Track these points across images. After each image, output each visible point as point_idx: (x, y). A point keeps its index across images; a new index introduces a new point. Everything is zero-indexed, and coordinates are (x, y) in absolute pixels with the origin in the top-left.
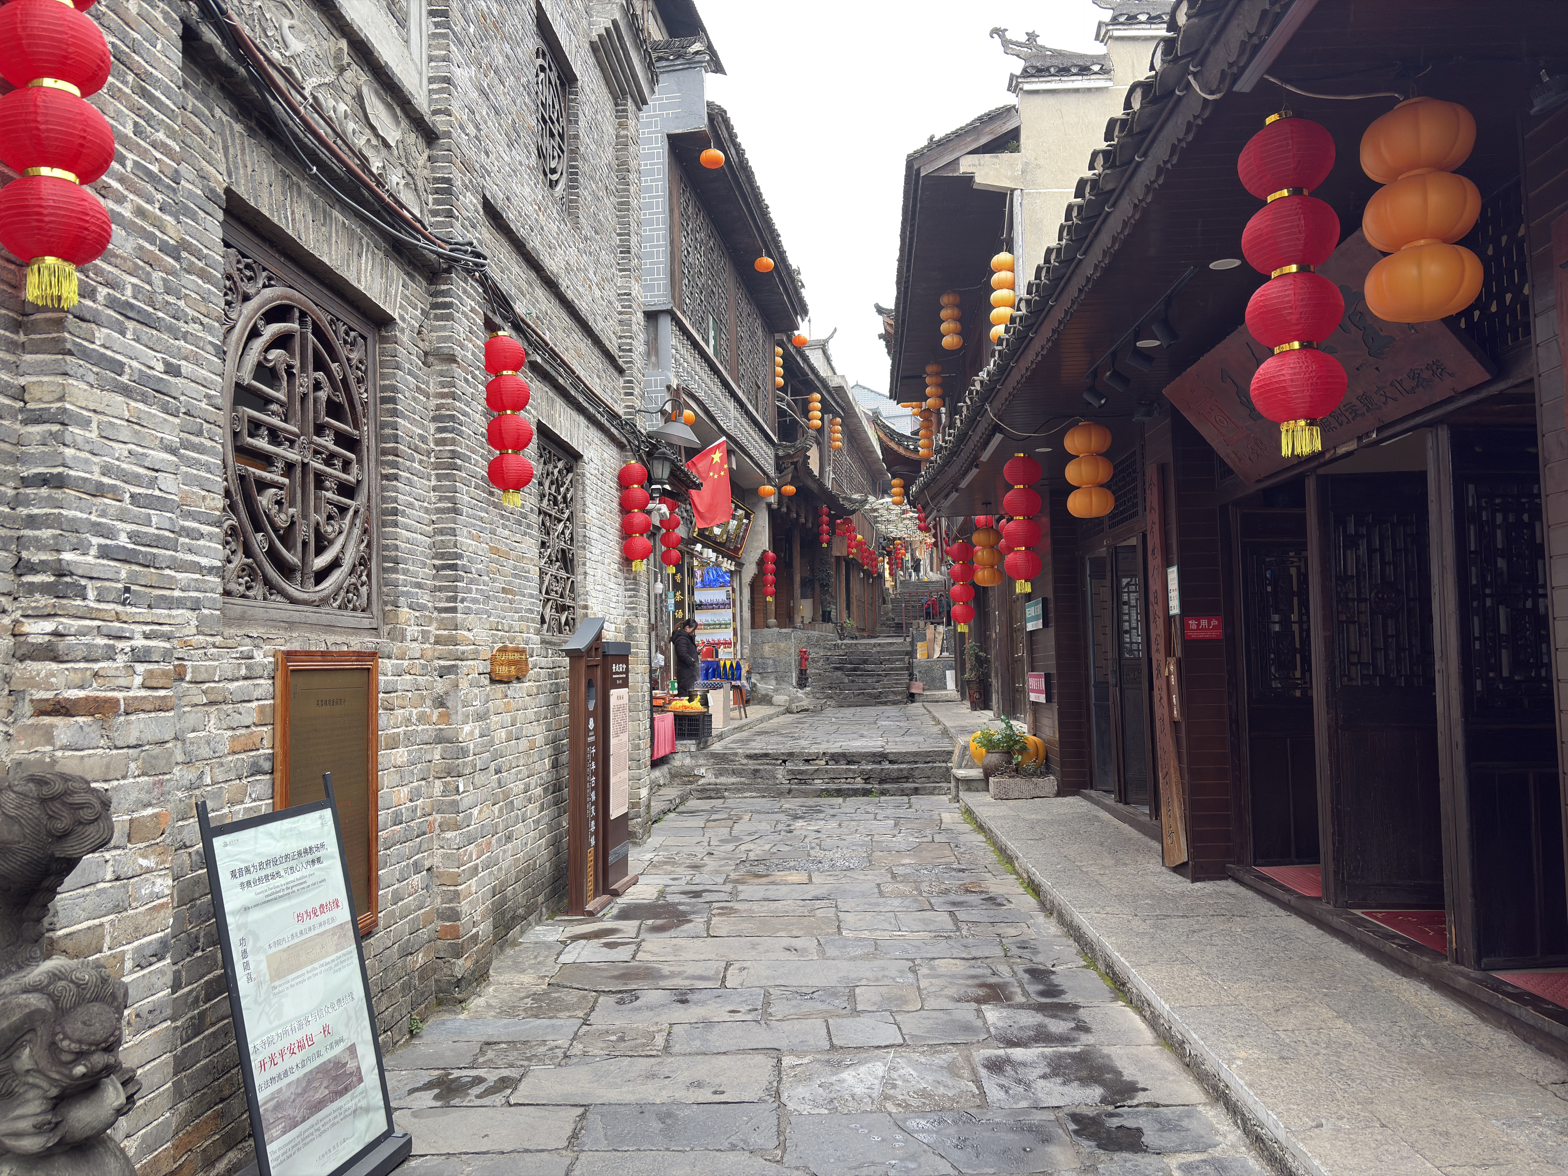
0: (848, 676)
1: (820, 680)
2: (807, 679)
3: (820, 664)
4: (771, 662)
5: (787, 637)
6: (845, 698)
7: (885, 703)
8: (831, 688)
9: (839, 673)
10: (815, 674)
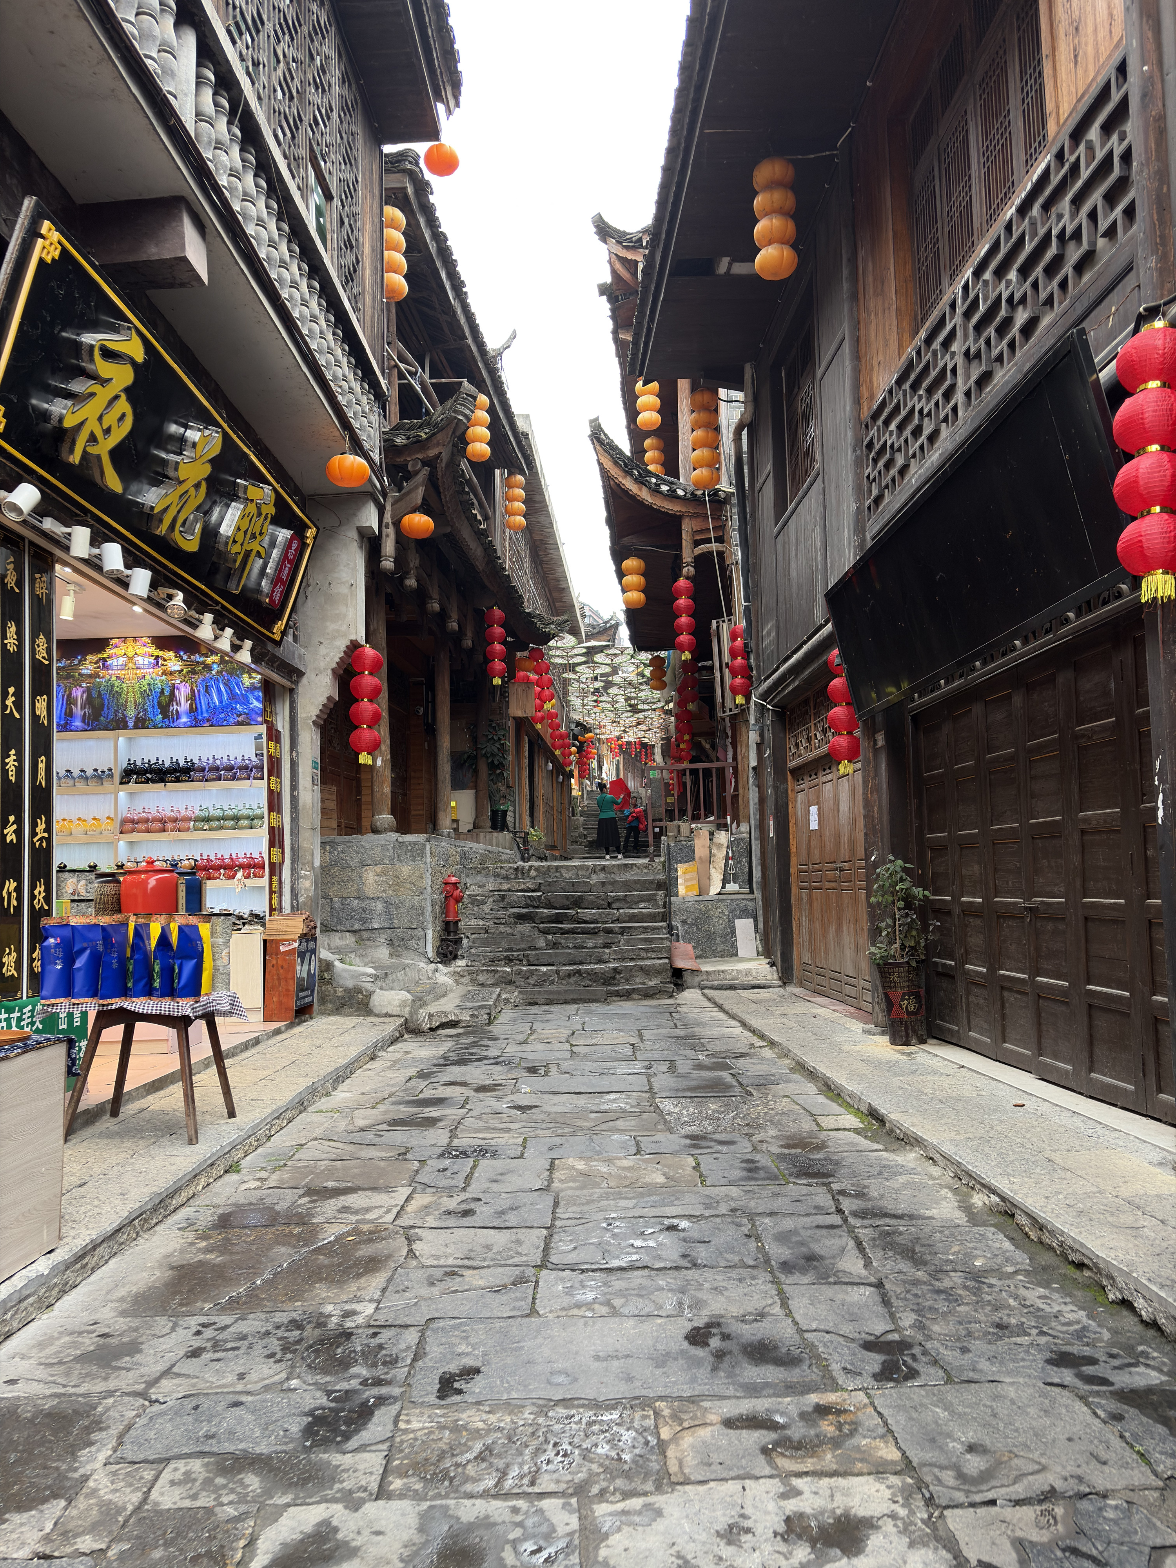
0: (545, 932)
1: (485, 943)
2: (458, 942)
3: (486, 908)
4: (380, 906)
5: (417, 852)
6: (538, 984)
7: (627, 995)
8: (509, 960)
9: (525, 928)
10: (477, 930)
